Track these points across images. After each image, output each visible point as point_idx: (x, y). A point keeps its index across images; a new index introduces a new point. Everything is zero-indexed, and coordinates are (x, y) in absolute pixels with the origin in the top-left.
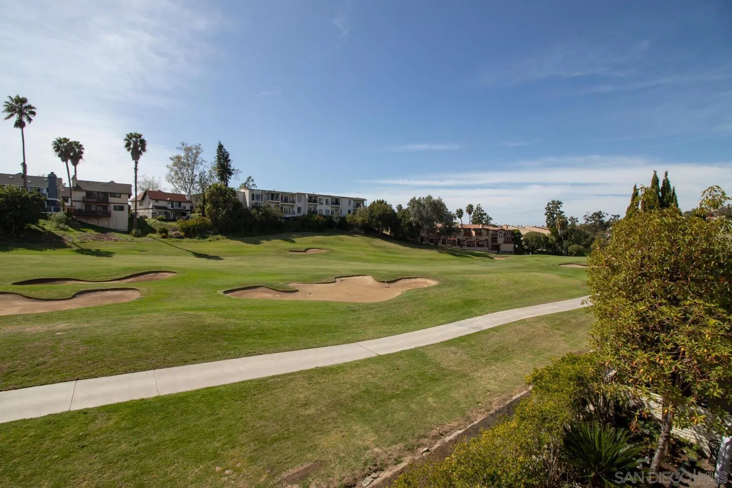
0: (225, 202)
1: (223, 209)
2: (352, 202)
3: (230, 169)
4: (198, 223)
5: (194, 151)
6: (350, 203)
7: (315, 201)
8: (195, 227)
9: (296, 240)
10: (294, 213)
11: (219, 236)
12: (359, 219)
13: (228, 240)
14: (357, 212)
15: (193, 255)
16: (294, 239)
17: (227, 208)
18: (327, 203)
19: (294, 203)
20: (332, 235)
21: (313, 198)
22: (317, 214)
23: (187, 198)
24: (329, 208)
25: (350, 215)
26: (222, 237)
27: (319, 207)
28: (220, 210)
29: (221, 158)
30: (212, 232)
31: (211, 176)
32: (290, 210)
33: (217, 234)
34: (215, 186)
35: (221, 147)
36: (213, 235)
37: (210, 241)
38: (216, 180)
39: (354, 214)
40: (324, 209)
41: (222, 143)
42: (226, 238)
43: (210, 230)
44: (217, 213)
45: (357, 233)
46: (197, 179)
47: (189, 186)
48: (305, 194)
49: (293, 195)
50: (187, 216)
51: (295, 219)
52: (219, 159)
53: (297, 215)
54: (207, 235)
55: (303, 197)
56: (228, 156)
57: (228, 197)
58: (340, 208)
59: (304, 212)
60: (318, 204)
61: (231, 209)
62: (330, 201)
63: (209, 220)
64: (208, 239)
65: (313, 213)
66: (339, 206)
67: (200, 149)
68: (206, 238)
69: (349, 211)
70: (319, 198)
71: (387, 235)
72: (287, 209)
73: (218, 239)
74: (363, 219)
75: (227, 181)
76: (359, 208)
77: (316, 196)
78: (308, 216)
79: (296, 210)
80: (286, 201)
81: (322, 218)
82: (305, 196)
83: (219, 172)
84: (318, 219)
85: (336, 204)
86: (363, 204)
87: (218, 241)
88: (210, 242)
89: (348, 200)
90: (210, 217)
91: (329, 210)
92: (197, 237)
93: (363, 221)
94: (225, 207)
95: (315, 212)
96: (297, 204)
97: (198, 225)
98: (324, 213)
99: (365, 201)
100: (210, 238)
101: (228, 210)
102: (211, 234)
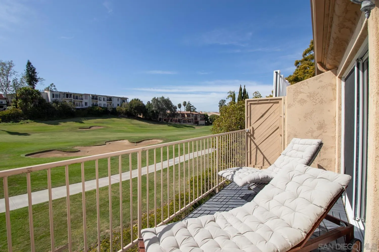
0: (32, 99)
1: (31, 103)
2: (120, 99)
3: (36, 78)
4: (12, 113)
5: (8, 66)
6: (118, 100)
7: (96, 99)
8: (9, 115)
9: (84, 121)
10: (82, 105)
11: (29, 121)
12: (124, 109)
13: (35, 123)
14: (123, 105)
15: (7, 133)
16: (83, 121)
17: (34, 103)
18: (104, 100)
19: (82, 100)
20: (108, 118)
21: (95, 97)
22: (98, 106)
23: (3, 96)
24: (105, 103)
25: (119, 107)
26: (31, 121)
27: (99, 102)
28: (29, 104)
29: (29, 71)
30: (23, 118)
31: (22, 82)
32: (80, 104)
33: (27, 119)
34: (24, 88)
35: (29, 64)
36: (24, 120)
37: (22, 124)
38: (26, 85)
39: (121, 106)
40: (102, 103)
41: (30, 61)
42: (34, 122)
43: (21, 117)
44: (27, 105)
45: (123, 117)
46: (11, 84)
47: (5, 88)
48: (89, 95)
49: (82, 95)
50: (4, 108)
51: (83, 109)
52: (28, 71)
53: (84, 106)
54: (19, 120)
55: (88, 97)
56: (34, 69)
57: (35, 96)
58: (112, 103)
59: (90, 105)
60: (98, 100)
61: (37, 103)
62: (106, 99)
63: (21, 110)
64: (20, 123)
65: (95, 105)
66: (112, 102)
67: (12, 64)
68: (18, 122)
69: (118, 105)
70: (99, 97)
71: (141, 117)
72: (78, 103)
73: (27, 122)
74: (126, 109)
75: (34, 85)
76: (124, 103)
77: (97, 96)
78: (92, 107)
79: (84, 104)
80: (77, 98)
81: (101, 108)
82: (90, 96)
83: (27, 79)
84: (98, 109)
85: (110, 101)
86: (127, 100)
87: (28, 124)
88: (21, 125)
89: (117, 99)
90: (21, 109)
91: (105, 104)
92: (11, 122)
93: (127, 110)
94: (33, 102)
95: (96, 105)
96: (85, 101)
97: (12, 114)
98: (102, 106)
99: (127, 99)
100: (22, 122)
101: (35, 104)
102: (23, 119)
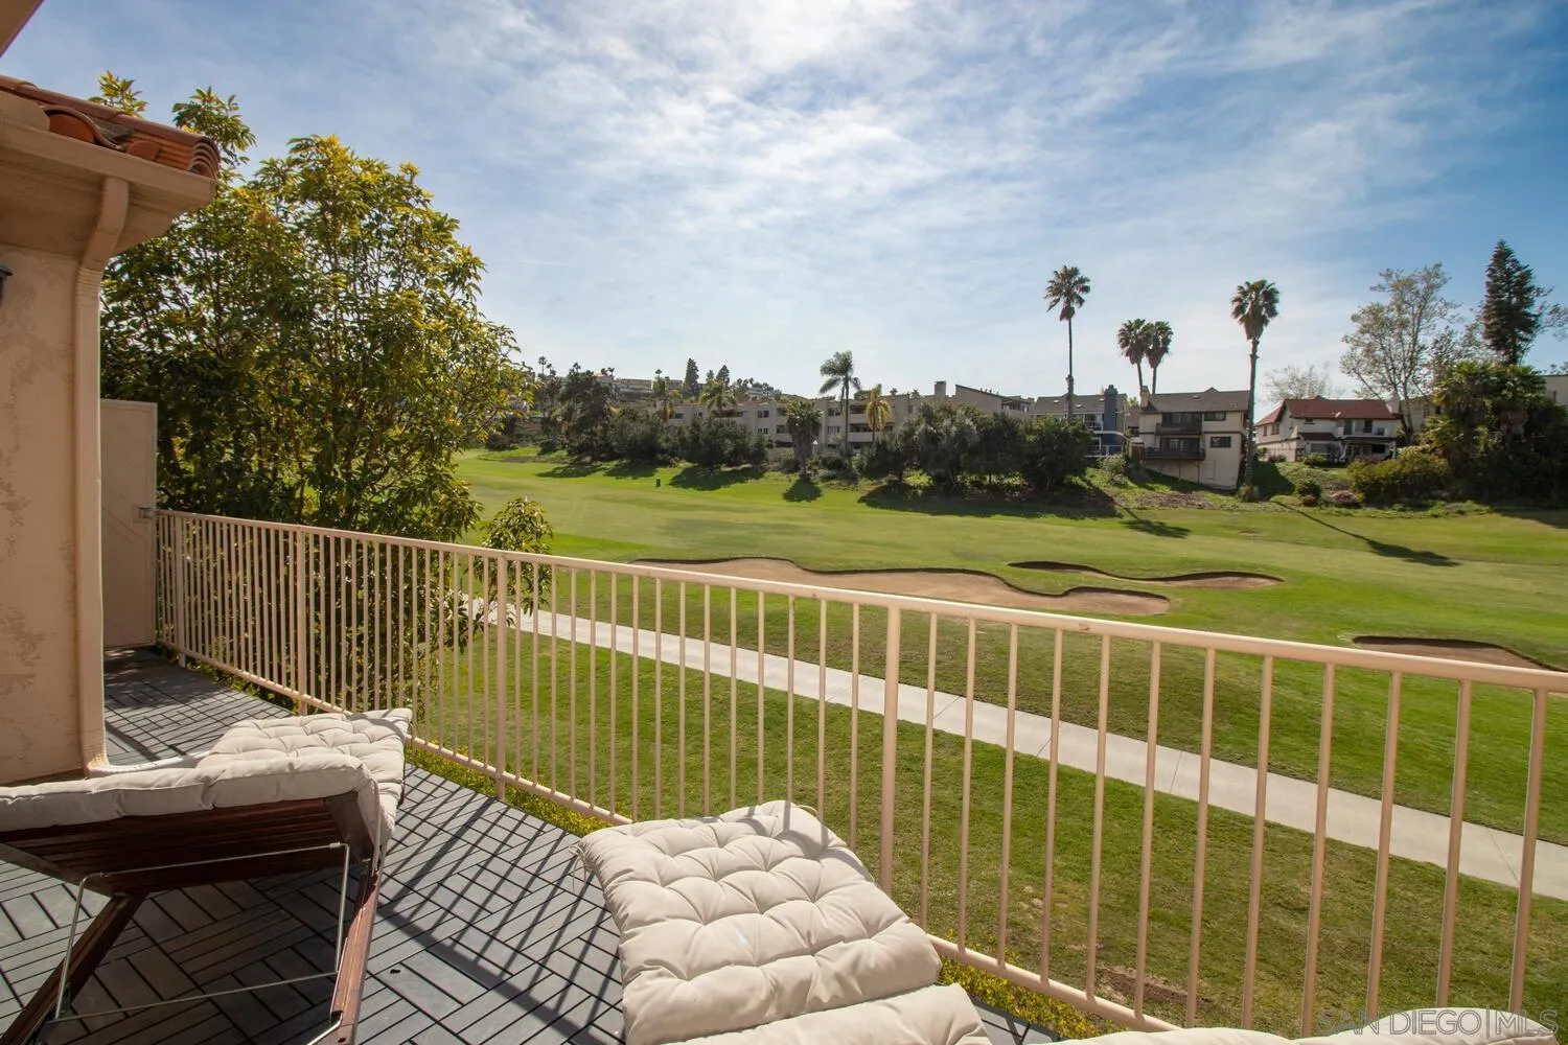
0: (1497, 410)
1: (1491, 430)
3: (1529, 315)
4: (1406, 470)
5: (1421, 287)
8: (1394, 479)
11: (1469, 505)
13: (1495, 516)
15: (1369, 547)
17: (1504, 427)
23: (1390, 409)
26: (1476, 506)
28: (1478, 434)
29: (1500, 287)
30: (1444, 494)
31: (1470, 340)
33: (1462, 499)
34: (1465, 368)
35: (1502, 255)
36: (1448, 502)
37: (1436, 516)
38: (1486, 355)
41: (1510, 245)
42: (1489, 512)
43: (1442, 487)
44: (1471, 439)
46: (1426, 357)
47: (1403, 379)
50: (1387, 453)
52: (1494, 290)
54: (1430, 502)
56: (1527, 275)
57: (1510, 396)
61: (1520, 430)
63: (1443, 462)
64: (1430, 512)
67: (1437, 276)
68: (1425, 507)
73: (1461, 513)
75: (1517, 348)
83: (1488, 326)
87: (1462, 517)
88: (1434, 520)
90: (1445, 455)
92: (1397, 506)
94: (1498, 425)
97: (1406, 476)
100: (1439, 508)
101: (1508, 431)
102: (1443, 499)
